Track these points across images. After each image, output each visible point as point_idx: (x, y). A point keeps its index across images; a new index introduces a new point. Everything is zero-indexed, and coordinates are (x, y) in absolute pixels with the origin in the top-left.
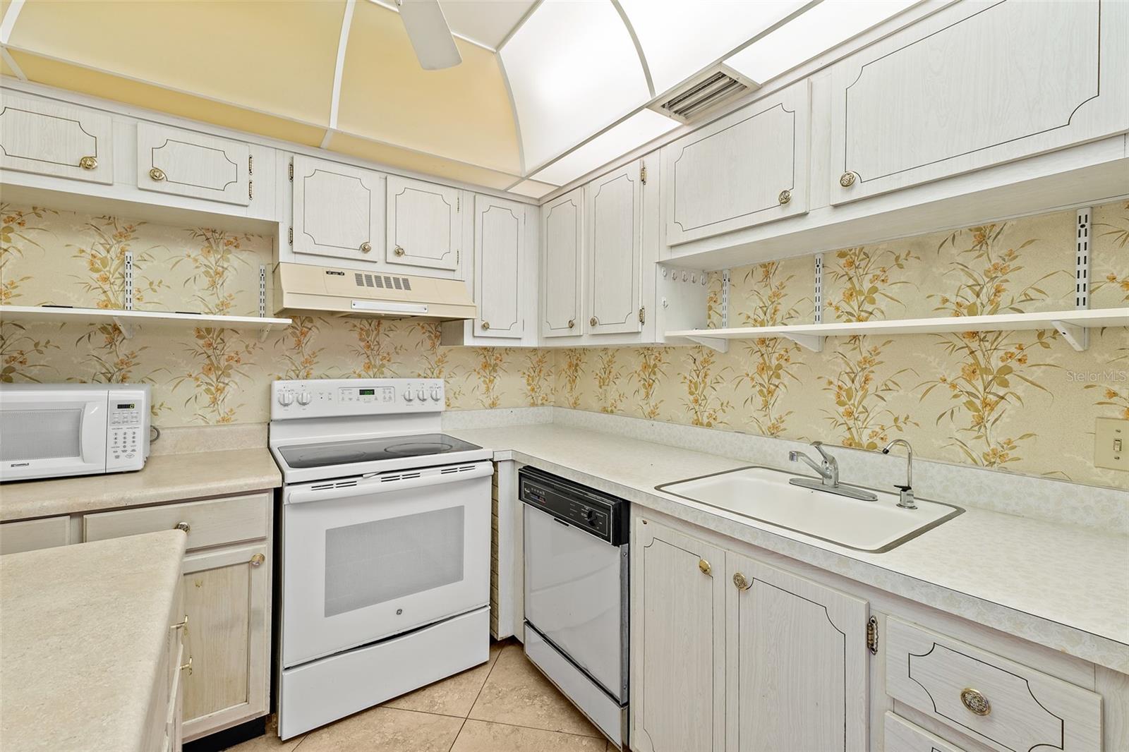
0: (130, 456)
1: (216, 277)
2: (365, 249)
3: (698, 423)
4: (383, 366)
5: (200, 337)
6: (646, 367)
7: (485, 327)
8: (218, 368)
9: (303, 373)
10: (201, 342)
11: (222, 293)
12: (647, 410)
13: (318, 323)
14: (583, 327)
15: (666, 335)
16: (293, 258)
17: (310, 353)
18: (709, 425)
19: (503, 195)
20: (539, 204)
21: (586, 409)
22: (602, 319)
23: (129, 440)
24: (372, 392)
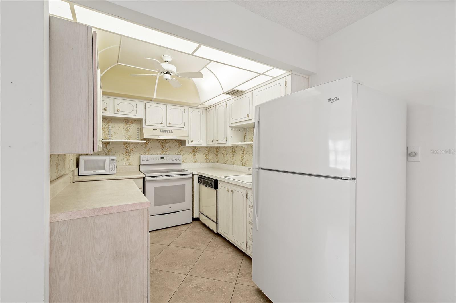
0: (114, 170)
1: (128, 130)
2: (162, 124)
3: (242, 165)
4: (166, 151)
5: (124, 145)
6: (233, 151)
7: (192, 141)
8: (128, 152)
9: (147, 153)
10: (125, 146)
11: (129, 134)
12: (233, 162)
13: (151, 141)
14: (215, 142)
15: (232, 144)
16: (146, 127)
17: (149, 148)
18: (245, 165)
19: (196, 107)
20: (206, 109)
21: (220, 163)
22: (219, 139)
23: (114, 167)
24: (164, 158)
